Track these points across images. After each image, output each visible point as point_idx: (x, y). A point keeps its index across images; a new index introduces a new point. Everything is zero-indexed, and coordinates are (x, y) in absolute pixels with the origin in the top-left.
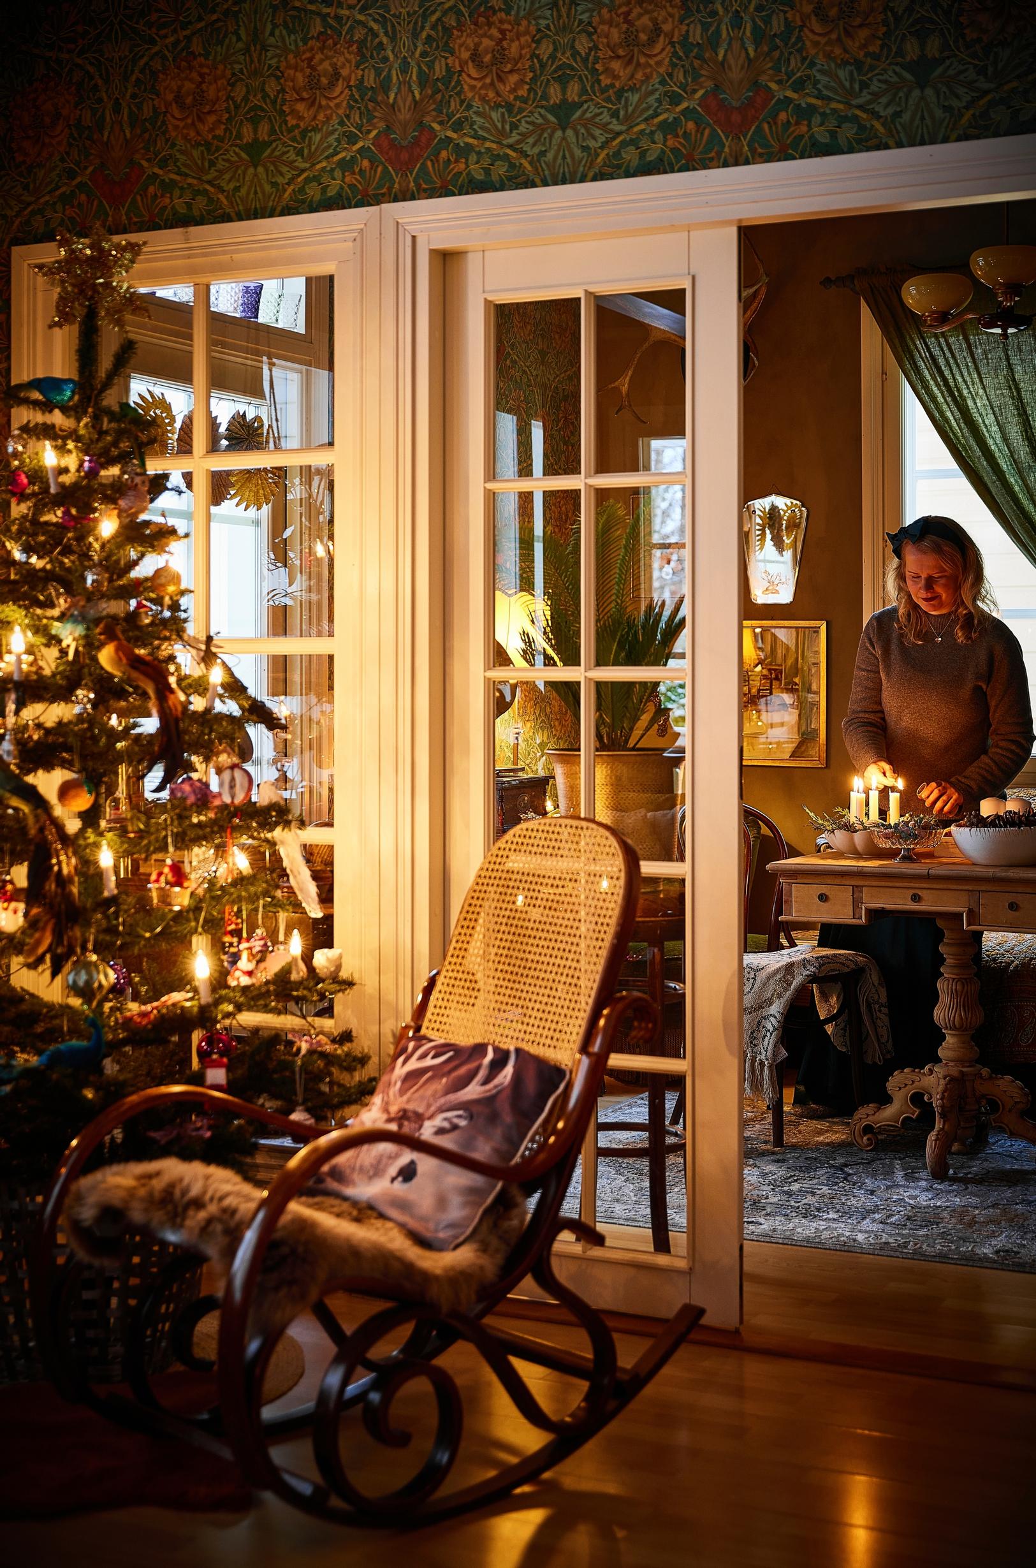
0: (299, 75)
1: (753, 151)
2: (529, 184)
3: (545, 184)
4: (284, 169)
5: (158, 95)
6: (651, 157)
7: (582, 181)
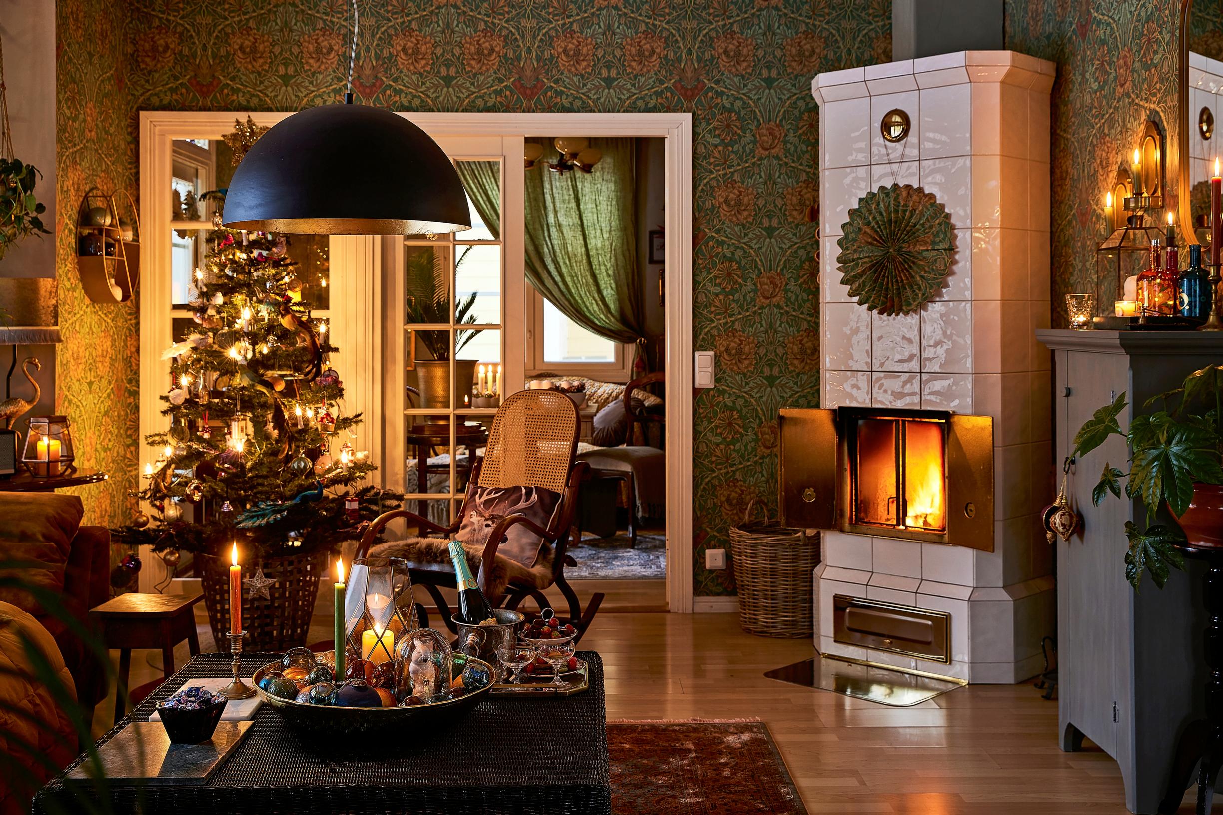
0: (311, 46)
1: (536, 107)
2: (431, 110)
3: (439, 111)
4: (302, 90)
5: (230, 45)
6: (490, 104)
7: (457, 111)
